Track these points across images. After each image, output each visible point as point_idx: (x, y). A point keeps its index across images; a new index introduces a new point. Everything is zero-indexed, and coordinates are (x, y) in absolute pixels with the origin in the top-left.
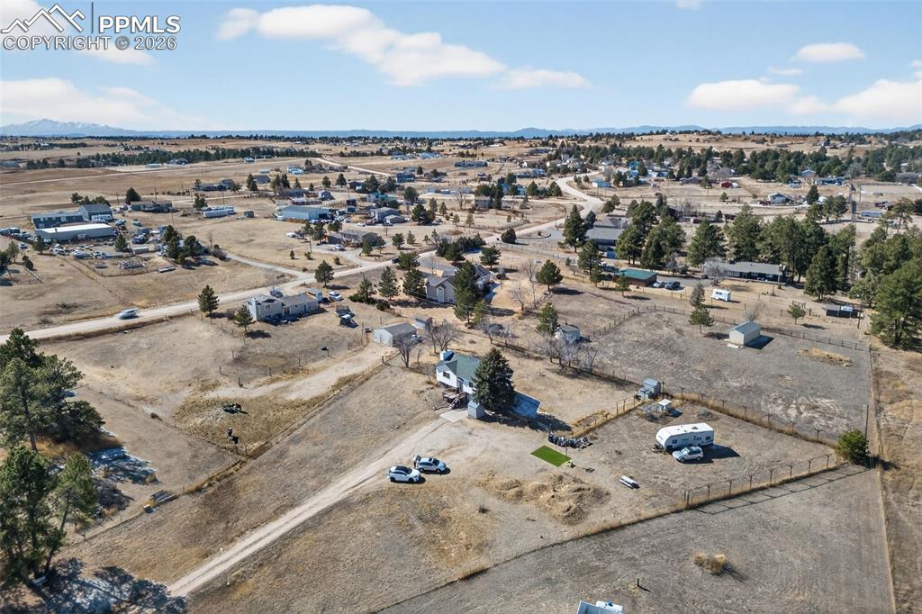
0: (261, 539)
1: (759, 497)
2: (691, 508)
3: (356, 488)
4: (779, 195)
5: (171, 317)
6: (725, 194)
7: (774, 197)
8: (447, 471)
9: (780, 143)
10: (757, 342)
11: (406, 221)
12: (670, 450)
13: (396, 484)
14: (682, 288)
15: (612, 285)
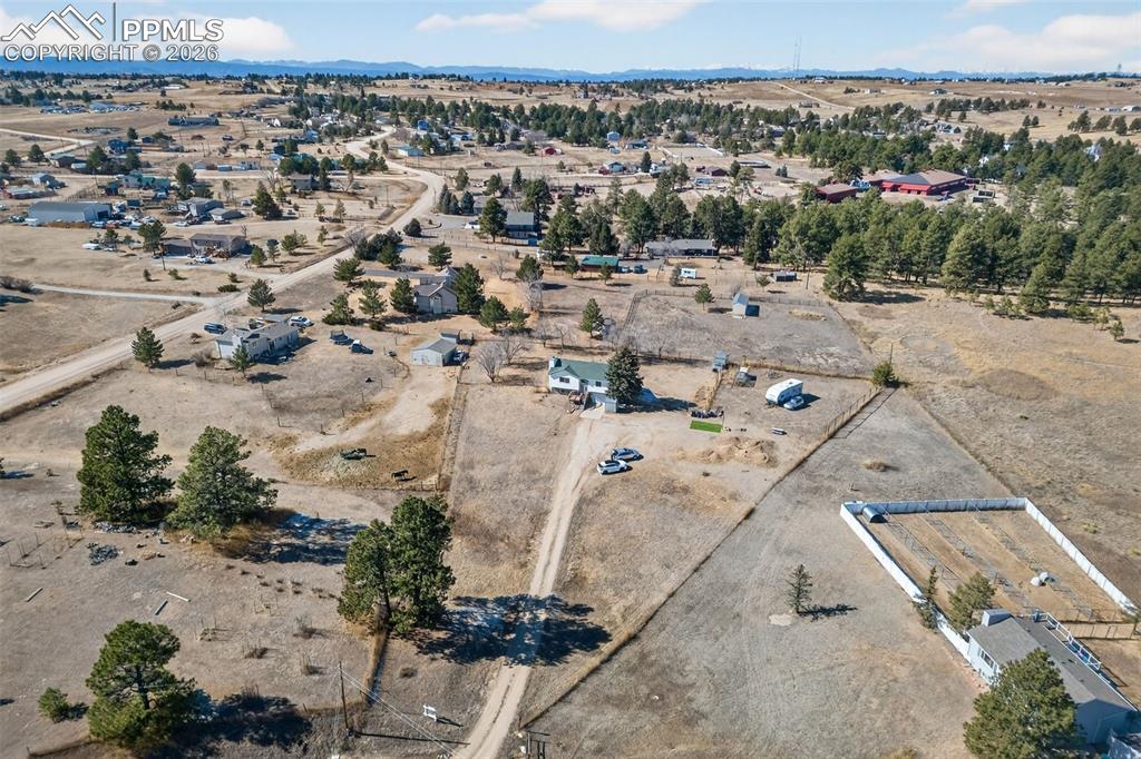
0: (553, 544)
1: (857, 421)
2: (832, 437)
3: (580, 486)
4: (616, 164)
5: (96, 377)
6: (562, 163)
7: (612, 165)
8: (641, 457)
9: (538, 94)
10: (753, 311)
11: (242, 216)
12: (780, 404)
13: (611, 476)
14: (646, 271)
15: (595, 275)
